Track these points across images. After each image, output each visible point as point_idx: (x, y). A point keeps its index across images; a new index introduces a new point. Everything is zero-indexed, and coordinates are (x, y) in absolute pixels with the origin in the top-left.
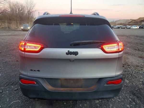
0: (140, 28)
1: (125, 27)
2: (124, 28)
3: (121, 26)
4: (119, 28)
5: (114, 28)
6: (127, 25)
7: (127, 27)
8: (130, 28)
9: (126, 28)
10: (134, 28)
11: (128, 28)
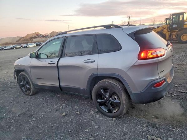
0: (37, 46)
1: (20, 46)
2: (20, 48)
3: (14, 45)
4: (12, 48)
5: (4, 50)
6: (21, 43)
7: (22, 46)
8: (26, 47)
9: (22, 48)
10: (31, 46)
11: (24, 47)
